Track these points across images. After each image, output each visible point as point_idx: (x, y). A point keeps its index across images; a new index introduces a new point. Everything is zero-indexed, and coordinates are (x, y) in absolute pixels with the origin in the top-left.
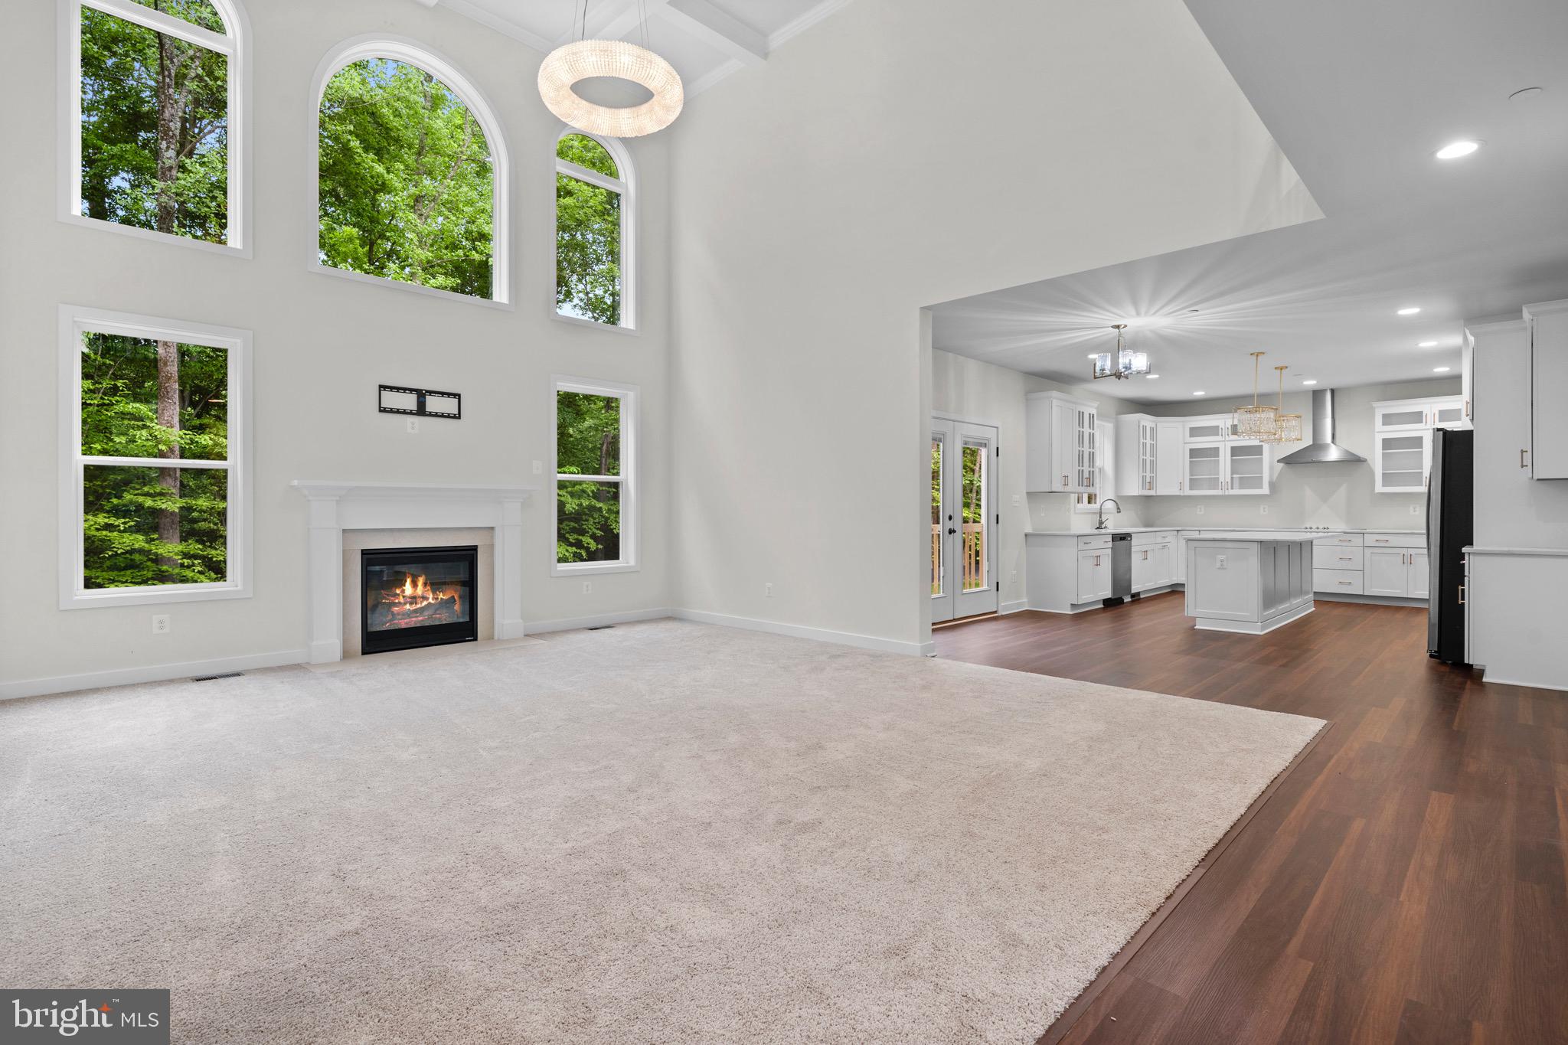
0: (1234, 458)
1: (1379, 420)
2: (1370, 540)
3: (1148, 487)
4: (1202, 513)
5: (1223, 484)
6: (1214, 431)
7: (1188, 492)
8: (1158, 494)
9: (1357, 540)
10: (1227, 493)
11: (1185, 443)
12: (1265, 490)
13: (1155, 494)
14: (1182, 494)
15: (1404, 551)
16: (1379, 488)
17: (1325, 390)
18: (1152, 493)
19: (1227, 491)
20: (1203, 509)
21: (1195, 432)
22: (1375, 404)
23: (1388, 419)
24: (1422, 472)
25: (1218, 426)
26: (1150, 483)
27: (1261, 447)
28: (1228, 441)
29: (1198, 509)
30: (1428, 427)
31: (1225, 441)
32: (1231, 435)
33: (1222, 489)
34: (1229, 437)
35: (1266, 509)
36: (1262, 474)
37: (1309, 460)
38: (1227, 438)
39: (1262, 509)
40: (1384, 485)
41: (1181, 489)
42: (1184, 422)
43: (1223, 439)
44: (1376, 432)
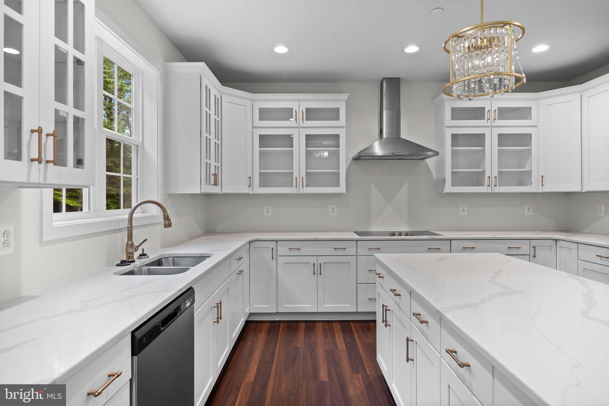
0: (308, 149)
1: (448, 114)
3: (212, 182)
4: (269, 215)
5: (298, 180)
6: (288, 113)
7: (258, 190)
8: (225, 191)
10: (301, 192)
11: (253, 127)
12: (342, 189)
13: (219, 192)
14: (251, 193)
16: (449, 188)
18: (216, 190)
19: (301, 189)
20: (270, 210)
21: (265, 114)
23: (457, 114)
25: (292, 108)
26: (215, 175)
27: (337, 137)
28: (301, 127)
29: (266, 210)
30: (489, 124)
31: (298, 127)
32: (306, 120)
33: (296, 187)
34: (303, 123)
35: (335, 210)
36: (339, 169)
37: (393, 154)
38: (302, 125)
39: (331, 210)
40: (453, 185)
41: (250, 186)
42: (252, 100)
43: (297, 125)
44: (444, 127)
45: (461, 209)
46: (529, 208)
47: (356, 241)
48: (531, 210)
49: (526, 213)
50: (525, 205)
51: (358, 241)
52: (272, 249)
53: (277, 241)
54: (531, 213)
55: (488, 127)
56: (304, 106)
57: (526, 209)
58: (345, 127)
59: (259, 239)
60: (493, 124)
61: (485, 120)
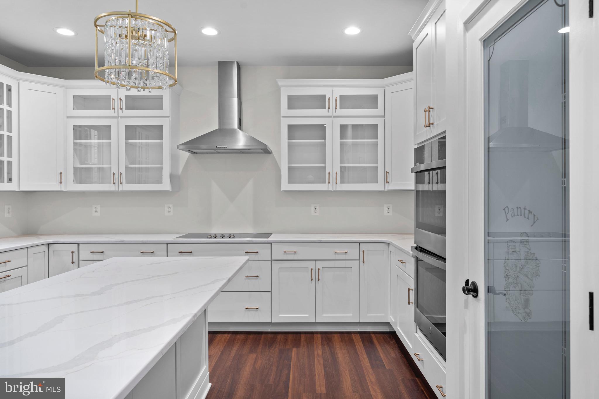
0: (129, 141)
1: (284, 102)
2: (278, 252)
4: (98, 214)
5: (116, 176)
6: (104, 102)
7: (74, 187)
8: (23, 188)
9: (264, 252)
10: (120, 189)
11: (68, 117)
12: (166, 186)
14: (63, 189)
15: (311, 265)
17: (231, 63)
19: (120, 186)
20: (99, 209)
21: (80, 102)
22: (281, 82)
23: (294, 102)
24: (324, 168)
25: (110, 96)
27: (160, 127)
28: (122, 117)
29: (94, 210)
30: (330, 114)
31: (117, 117)
32: (126, 109)
33: (114, 183)
34: (122, 112)
35: (171, 210)
36: (162, 164)
37: (216, 147)
38: (121, 114)
39: (167, 209)
40: (289, 182)
41: (61, 183)
42: (66, 87)
43: (116, 115)
44: (281, 117)
45: (313, 209)
46: (388, 208)
47: (166, 244)
48: (391, 210)
49: (386, 213)
50: (385, 205)
51: (168, 244)
52: (73, 252)
53: (78, 244)
54: (390, 214)
55: (330, 117)
56: (123, 93)
57: (386, 209)
58: (170, 117)
59: (59, 241)
60: (335, 114)
61: (325, 109)
